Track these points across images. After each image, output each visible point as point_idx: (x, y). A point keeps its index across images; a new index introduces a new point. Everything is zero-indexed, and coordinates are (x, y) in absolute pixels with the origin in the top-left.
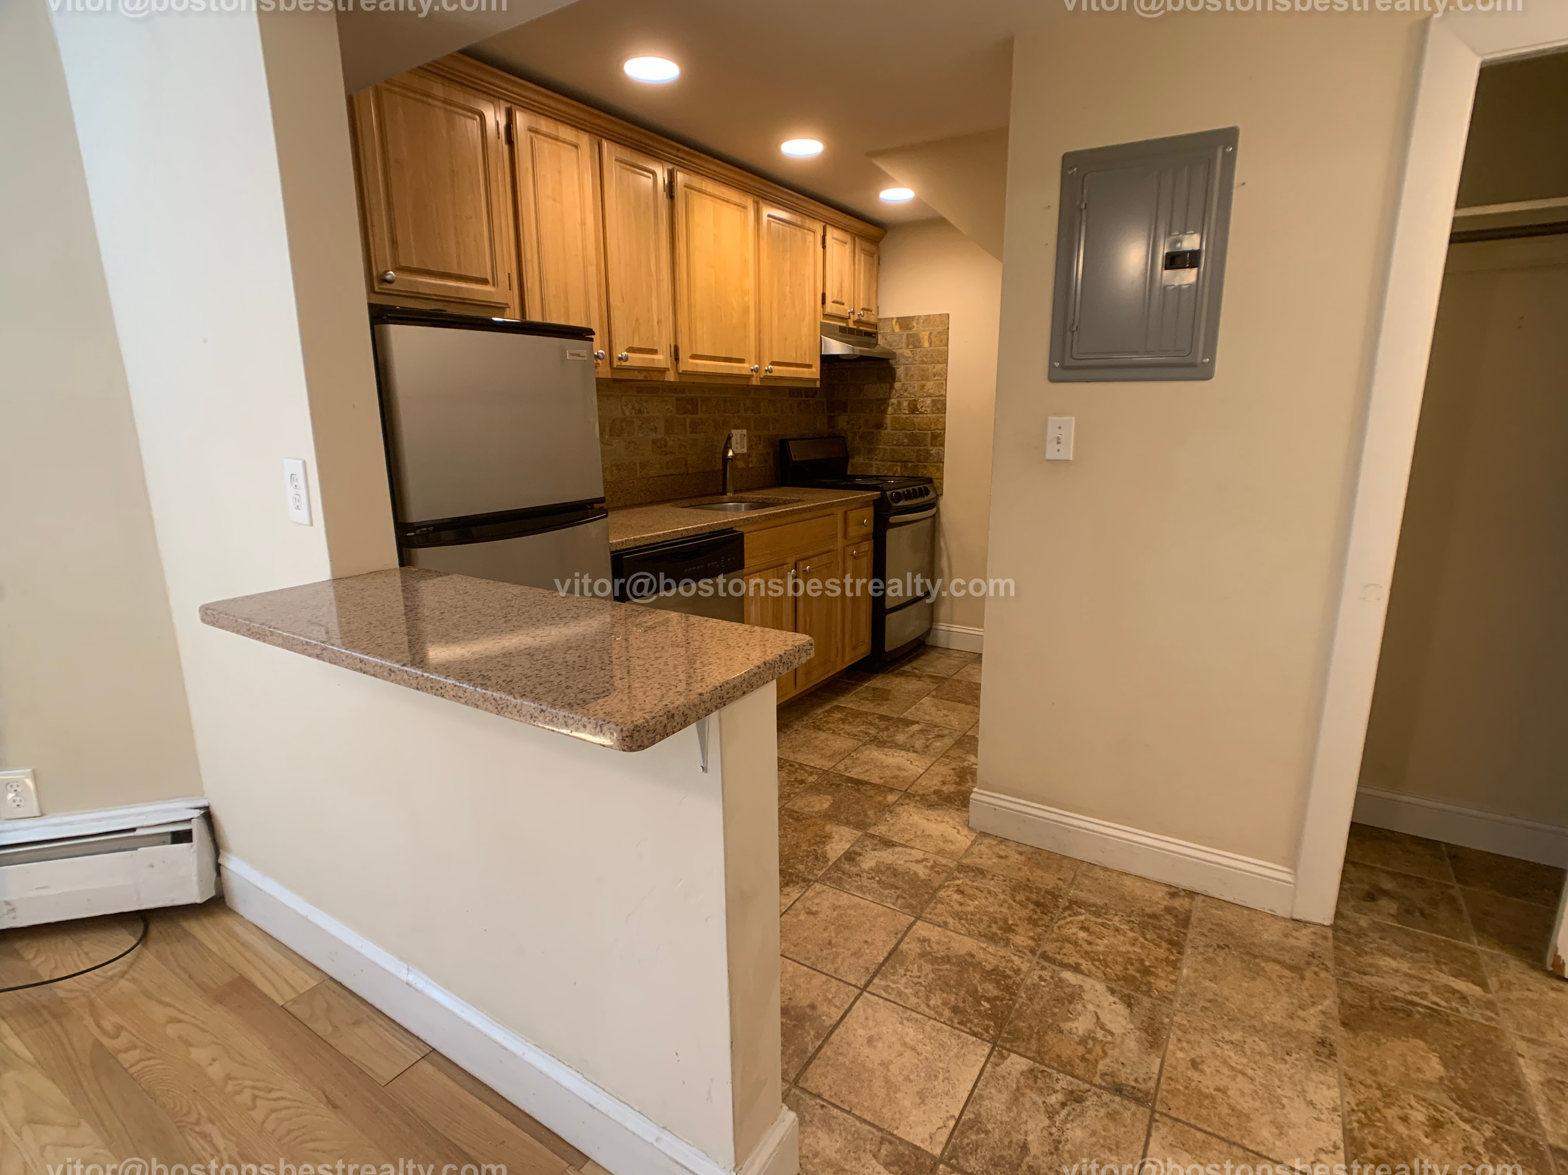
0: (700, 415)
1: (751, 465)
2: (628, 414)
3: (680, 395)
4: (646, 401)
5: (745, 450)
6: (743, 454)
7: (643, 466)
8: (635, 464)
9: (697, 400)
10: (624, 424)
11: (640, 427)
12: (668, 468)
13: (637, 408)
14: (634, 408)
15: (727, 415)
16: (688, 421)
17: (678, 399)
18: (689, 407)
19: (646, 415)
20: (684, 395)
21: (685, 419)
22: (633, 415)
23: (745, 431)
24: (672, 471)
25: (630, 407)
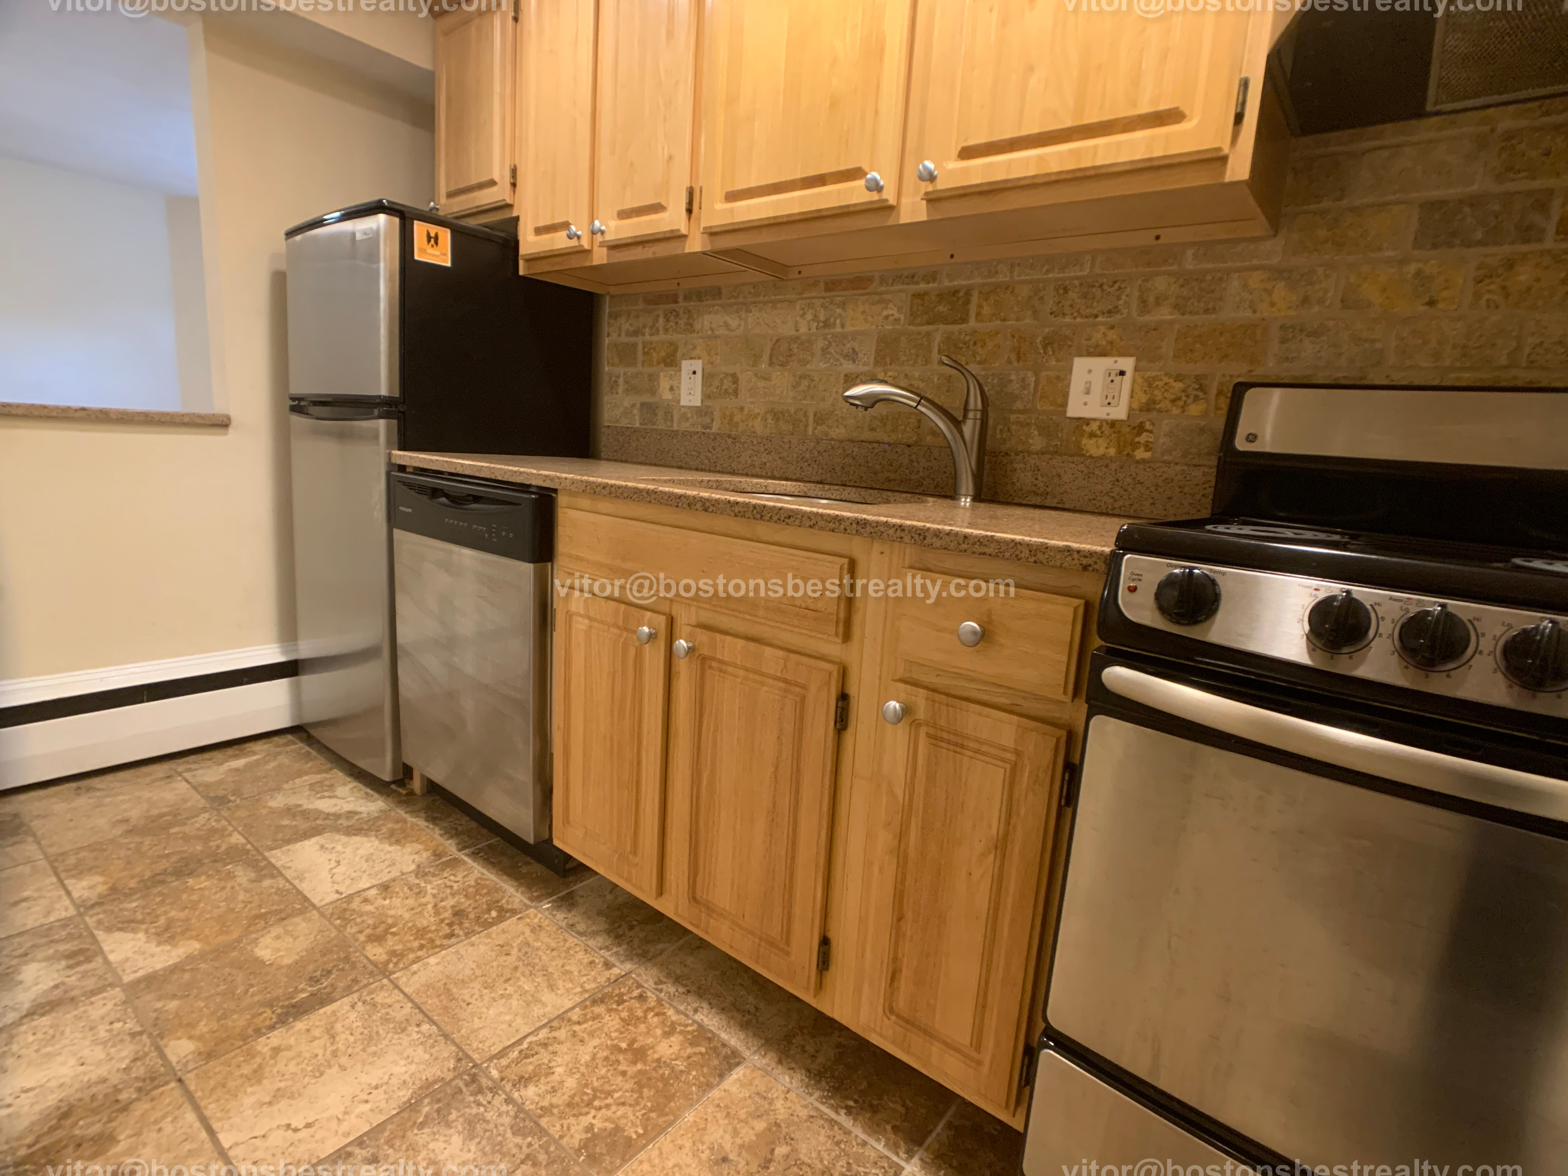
0: (972, 323)
1: (1141, 454)
2: (803, 329)
3: (923, 286)
4: (843, 305)
5: (1119, 412)
6: (1113, 424)
7: (820, 419)
8: (805, 415)
9: (968, 293)
10: (794, 346)
11: (825, 351)
12: (872, 429)
13: (822, 318)
14: (815, 317)
15: (1068, 320)
16: (938, 338)
17: (919, 296)
18: (942, 309)
19: (838, 329)
20: (936, 285)
21: (928, 334)
22: (814, 330)
23: (1127, 363)
24: (882, 436)
25: (809, 316)
